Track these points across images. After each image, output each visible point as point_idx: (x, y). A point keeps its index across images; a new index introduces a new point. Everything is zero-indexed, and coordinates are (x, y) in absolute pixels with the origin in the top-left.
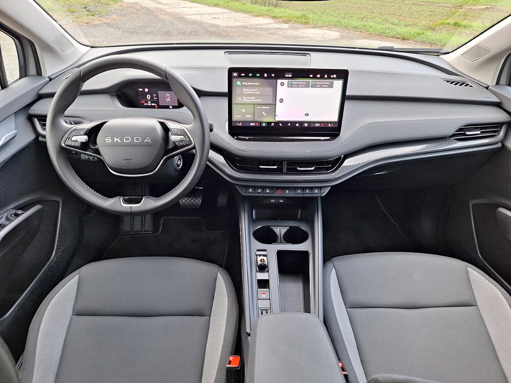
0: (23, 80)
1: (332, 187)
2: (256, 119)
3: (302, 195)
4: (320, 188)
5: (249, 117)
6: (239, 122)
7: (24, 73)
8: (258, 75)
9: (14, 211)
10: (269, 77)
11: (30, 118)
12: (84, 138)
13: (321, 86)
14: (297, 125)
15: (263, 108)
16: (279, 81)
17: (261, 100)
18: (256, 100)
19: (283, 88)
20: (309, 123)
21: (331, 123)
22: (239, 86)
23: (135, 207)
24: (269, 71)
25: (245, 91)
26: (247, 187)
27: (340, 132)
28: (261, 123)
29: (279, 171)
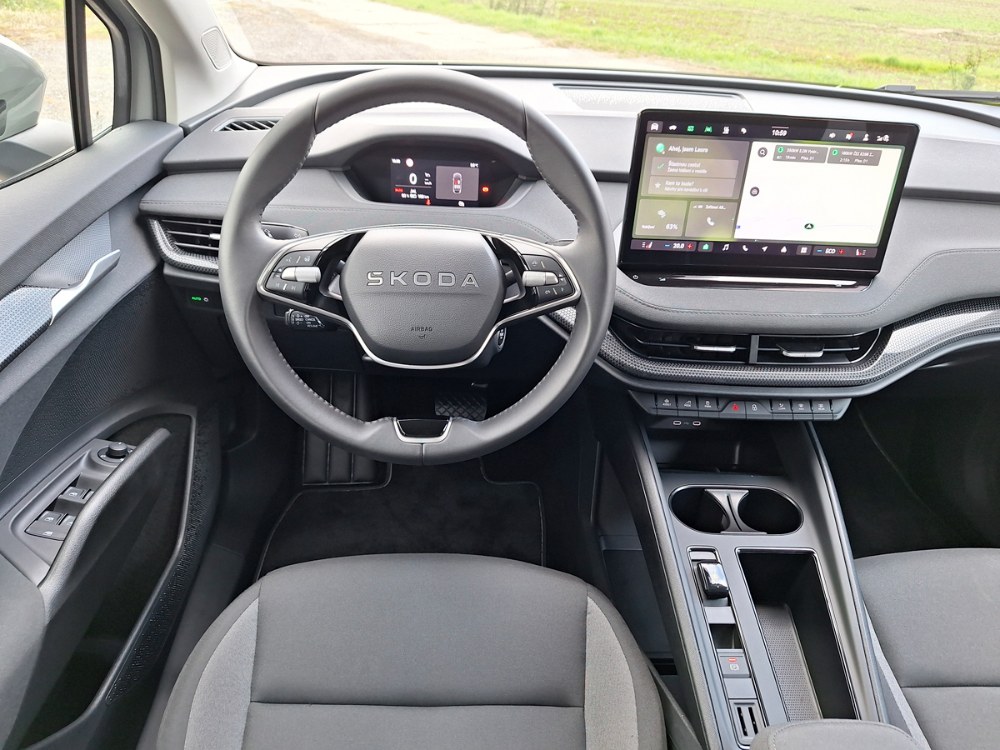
0: (124, 131)
1: (855, 400)
2: (691, 234)
3: (788, 417)
4: (830, 400)
5: (673, 230)
6: (648, 240)
7: (123, 113)
8: (708, 129)
9: (106, 444)
10: (735, 135)
11: (143, 221)
12: (313, 274)
13: (852, 161)
14: (784, 250)
15: (708, 207)
16: (757, 145)
17: (706, 190)
18: (695, 190)
19: (765, 162)
20: (812, 246)
21: (861, 247)
22: (660, 155)
23: (430, 445)
24: (736, 120)
25: (673, 166)
26: (657, 395)
27: (879, 269)
28: (698, 243)
29: (741, 359)
